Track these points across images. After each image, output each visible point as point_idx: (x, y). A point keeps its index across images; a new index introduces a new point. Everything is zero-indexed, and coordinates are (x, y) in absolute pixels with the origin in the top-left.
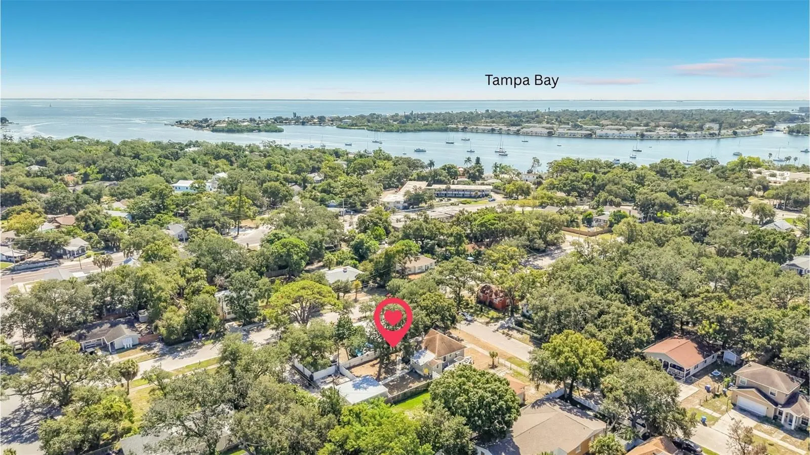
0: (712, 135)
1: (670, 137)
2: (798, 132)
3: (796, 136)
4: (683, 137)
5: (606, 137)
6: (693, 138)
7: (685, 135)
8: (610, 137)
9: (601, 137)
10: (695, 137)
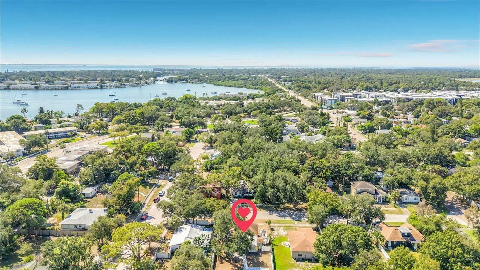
0: (137, 84)
1: (117, 86)
2: (172, 81)
3: (171, 83)
4: (124, 86)
5: (79, 88)
6: (129, 86)
7: (125, 85)
8: (81, 88)
9: (75, 88)
10: (130, 85)
